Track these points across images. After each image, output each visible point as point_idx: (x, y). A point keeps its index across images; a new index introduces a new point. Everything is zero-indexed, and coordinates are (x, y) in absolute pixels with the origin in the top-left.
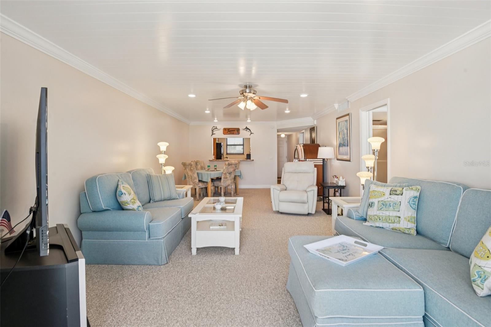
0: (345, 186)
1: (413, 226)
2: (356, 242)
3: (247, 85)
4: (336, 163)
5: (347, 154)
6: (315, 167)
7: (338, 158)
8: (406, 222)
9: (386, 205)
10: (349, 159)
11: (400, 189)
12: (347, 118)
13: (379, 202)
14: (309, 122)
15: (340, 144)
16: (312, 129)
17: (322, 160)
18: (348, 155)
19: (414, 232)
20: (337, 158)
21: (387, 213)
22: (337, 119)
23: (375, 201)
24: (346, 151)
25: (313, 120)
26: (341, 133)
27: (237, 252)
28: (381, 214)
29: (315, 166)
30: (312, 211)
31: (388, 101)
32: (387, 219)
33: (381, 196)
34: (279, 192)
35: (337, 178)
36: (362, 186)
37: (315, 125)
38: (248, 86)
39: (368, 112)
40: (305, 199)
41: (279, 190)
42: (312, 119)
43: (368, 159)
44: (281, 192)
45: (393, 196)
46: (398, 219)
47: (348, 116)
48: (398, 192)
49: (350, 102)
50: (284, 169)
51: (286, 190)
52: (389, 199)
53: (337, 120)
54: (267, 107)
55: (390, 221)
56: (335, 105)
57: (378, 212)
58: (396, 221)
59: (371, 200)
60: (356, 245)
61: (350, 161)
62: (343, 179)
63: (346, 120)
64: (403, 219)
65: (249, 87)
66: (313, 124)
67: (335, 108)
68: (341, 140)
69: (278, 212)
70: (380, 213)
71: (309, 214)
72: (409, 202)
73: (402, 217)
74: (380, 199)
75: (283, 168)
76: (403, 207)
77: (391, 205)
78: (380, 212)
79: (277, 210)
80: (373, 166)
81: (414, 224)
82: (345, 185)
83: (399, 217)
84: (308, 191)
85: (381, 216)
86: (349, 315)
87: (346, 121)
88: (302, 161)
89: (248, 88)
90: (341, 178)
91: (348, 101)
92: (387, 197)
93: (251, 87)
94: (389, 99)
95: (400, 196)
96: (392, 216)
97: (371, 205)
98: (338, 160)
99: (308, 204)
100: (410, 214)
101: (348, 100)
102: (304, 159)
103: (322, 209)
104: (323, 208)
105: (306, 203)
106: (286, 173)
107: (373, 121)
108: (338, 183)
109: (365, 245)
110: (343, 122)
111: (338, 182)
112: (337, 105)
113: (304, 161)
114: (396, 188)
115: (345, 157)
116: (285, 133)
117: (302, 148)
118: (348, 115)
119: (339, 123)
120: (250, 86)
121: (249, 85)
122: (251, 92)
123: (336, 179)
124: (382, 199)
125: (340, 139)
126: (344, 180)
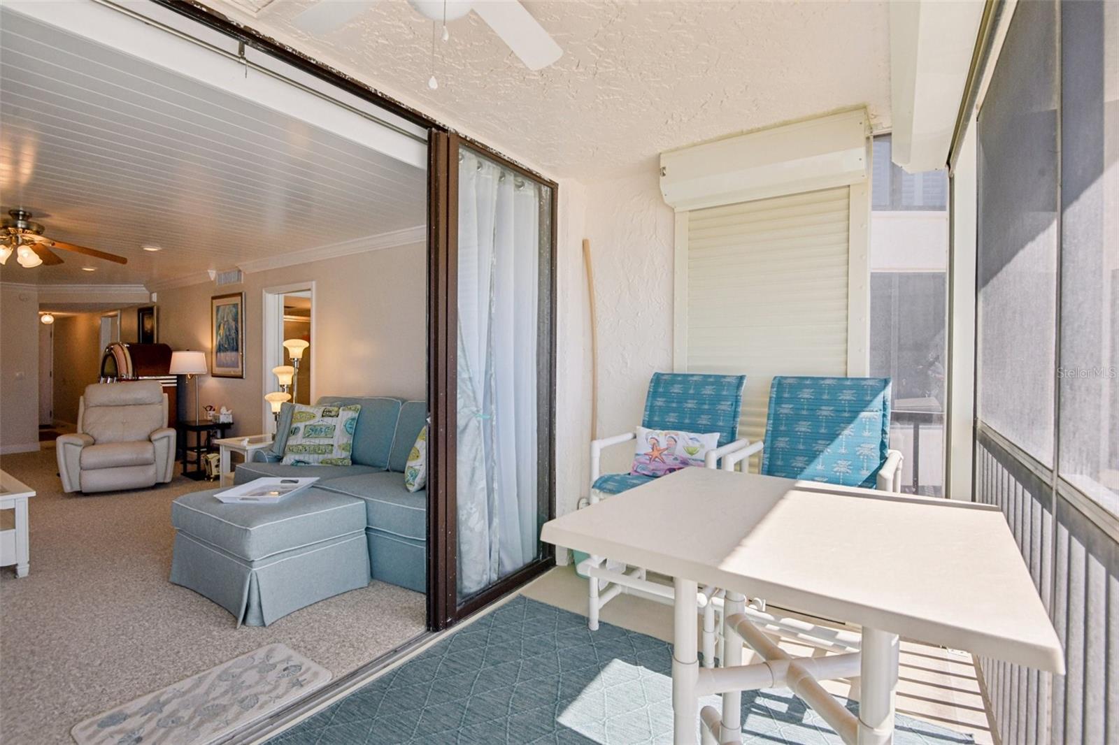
0: (233, 423)
1: (346, 454)
2: (283, 482)
3: (19, 211)
4: (211, 383)
5: (235, 365)
6: (164, 392)
7: (214, 372)
8: (339, 452)
9: (316, 430)
10: (241, 374)
11: (336, 409)
12: (237, 300)
13: (306, 426)
14: (137, 294)
15: (220, 345)
16: (145, 312)
17: (175, 377)
18: (238, 367)
19: (348, 462)
20: (212, 373)
21: (317, 441)
22: (214, 298)
23: (301, 425)
24: (233, 359)
25: (147, 292)
26: (222, 326)
27: (23, 571)
28: (308, 443)
29: (165, 390)
30: (165, 477)
31: (313, 284)
32: (316, 450)
33: (309, 419)
34: (79, 449)
35: (214, 410)
36: (274, 415)
37: (154, 302)
38: (21, 213)
39: (277, 296)
40: (148, 455)
41: (81, 446)
42: (144, 288)
43: (282, 373)
44: (85, 449)
45: (326, 419)
46: (330, 447)
47: (240, 298)
48: (333, 413)
49: (244, 273)
50: (85, 398)
51: (94, 444)
52: (320, 423)
53: (214, 301)
54: (62, 262)
55: (320, 452)
56: (209, 271)
57: (304, 440)
58: (327, 451)
59: (294, 425)
60: (283, 484)
61: (241, 377)
62: (228, 411)
63: (234, 304)
64: (337, 447)
65: (24, 216)
66: (148, 301)
67: (209, 277)
68: (222, 339)
69: (80, 494)
70: (306, 442)
71: (158, 486)
72: (345, 426)
73: (336, 445)
74: (307, 423)
75: (82, 398)
76: (337, 432)
77: (323, 430)
78: (308, 439)
79: (77, 489)
80: (290, 383)
81: (348, 453)
82: (231, 422)
83: (332, 445)
84: (155, 440)
85: (308, 445)
86: (291, 547)
87: (235, 306)
88: (128, 380)
89: (21, 218)
90: (223, 410)
91: (240, 271)
92: (317, 421)
93: (30, 216)
94: (314, 283)
95: (335, 419)
96: (322, 445)
97: (293, 432)
98: (214, 376)
99: (155, 465)
100: (345, 441)
101: (241, 268)
102: (133, 375)
103: (182, 474)
104: (182, 472)
105: (151, 464)
106: (92, 407)
107: (285, 307)
108: (219, 419)
109: (296, 482)
110: (228, 306)
111: (219, 416)
112: (214, 272)
113: (132, 380)
114: (331, 409)
115: (232, 371)
116: (53, 313)
117: (126, 351)
118: (240, 294)
119: (218, 307)
120: (28, 214)
121: (25, 212)
122: (31, 227)
123: (212, 413)
124: (311, 422)
125: (219, 338)
126: (230, 412)
